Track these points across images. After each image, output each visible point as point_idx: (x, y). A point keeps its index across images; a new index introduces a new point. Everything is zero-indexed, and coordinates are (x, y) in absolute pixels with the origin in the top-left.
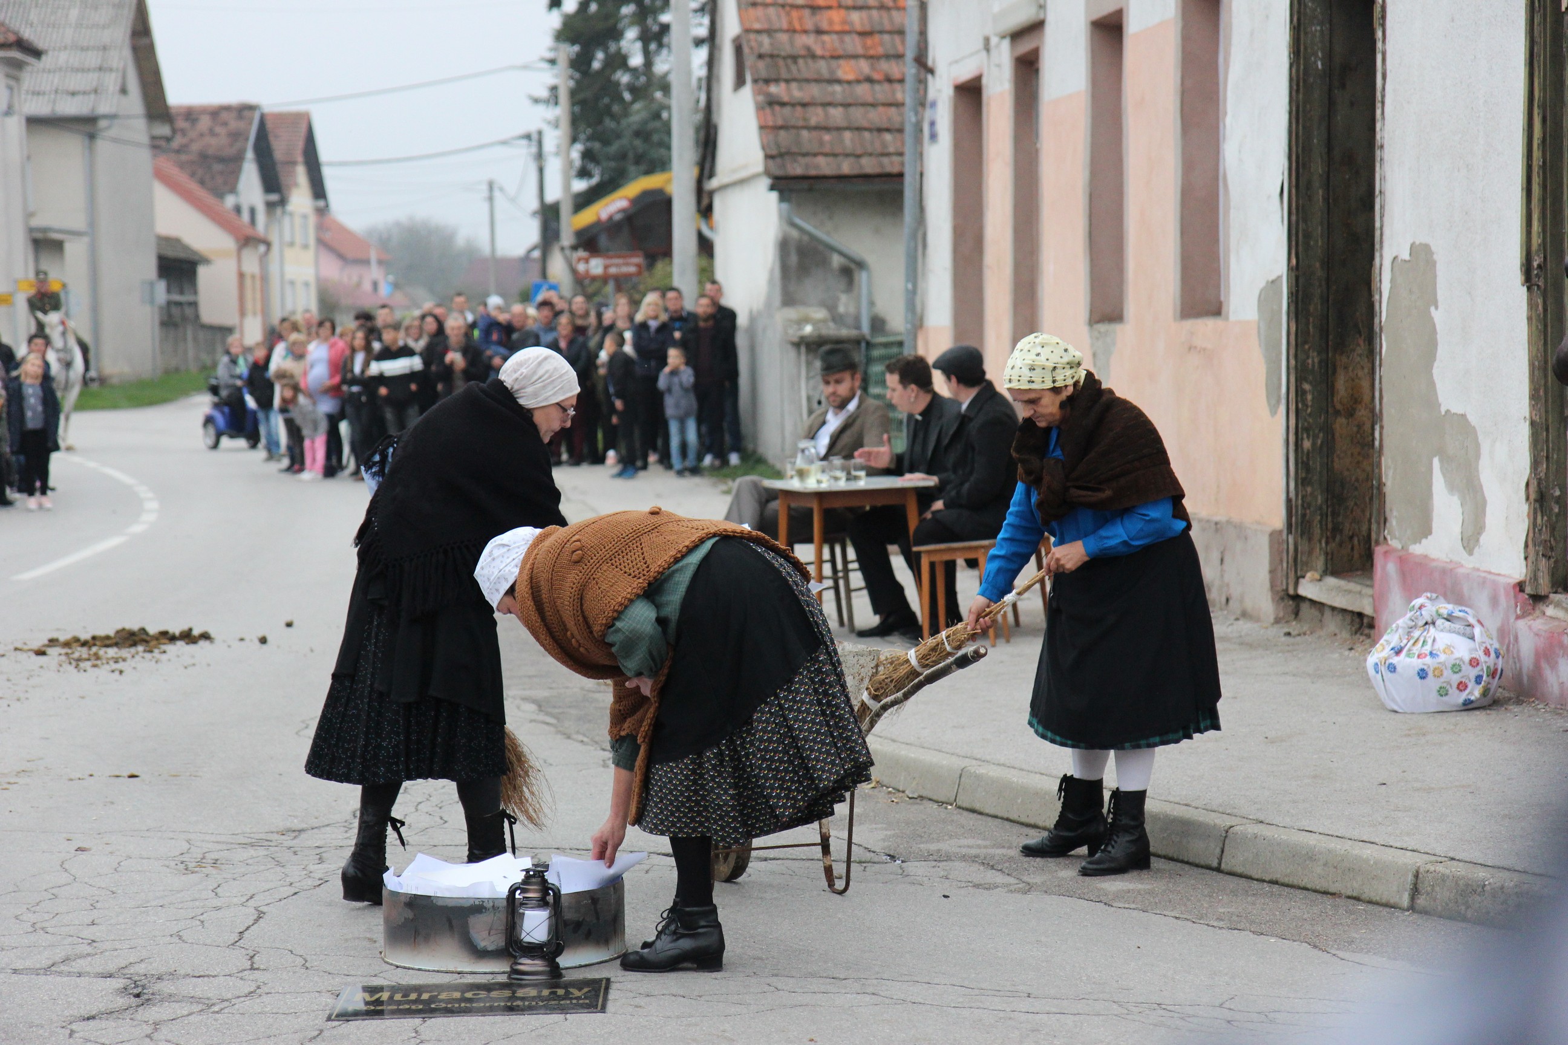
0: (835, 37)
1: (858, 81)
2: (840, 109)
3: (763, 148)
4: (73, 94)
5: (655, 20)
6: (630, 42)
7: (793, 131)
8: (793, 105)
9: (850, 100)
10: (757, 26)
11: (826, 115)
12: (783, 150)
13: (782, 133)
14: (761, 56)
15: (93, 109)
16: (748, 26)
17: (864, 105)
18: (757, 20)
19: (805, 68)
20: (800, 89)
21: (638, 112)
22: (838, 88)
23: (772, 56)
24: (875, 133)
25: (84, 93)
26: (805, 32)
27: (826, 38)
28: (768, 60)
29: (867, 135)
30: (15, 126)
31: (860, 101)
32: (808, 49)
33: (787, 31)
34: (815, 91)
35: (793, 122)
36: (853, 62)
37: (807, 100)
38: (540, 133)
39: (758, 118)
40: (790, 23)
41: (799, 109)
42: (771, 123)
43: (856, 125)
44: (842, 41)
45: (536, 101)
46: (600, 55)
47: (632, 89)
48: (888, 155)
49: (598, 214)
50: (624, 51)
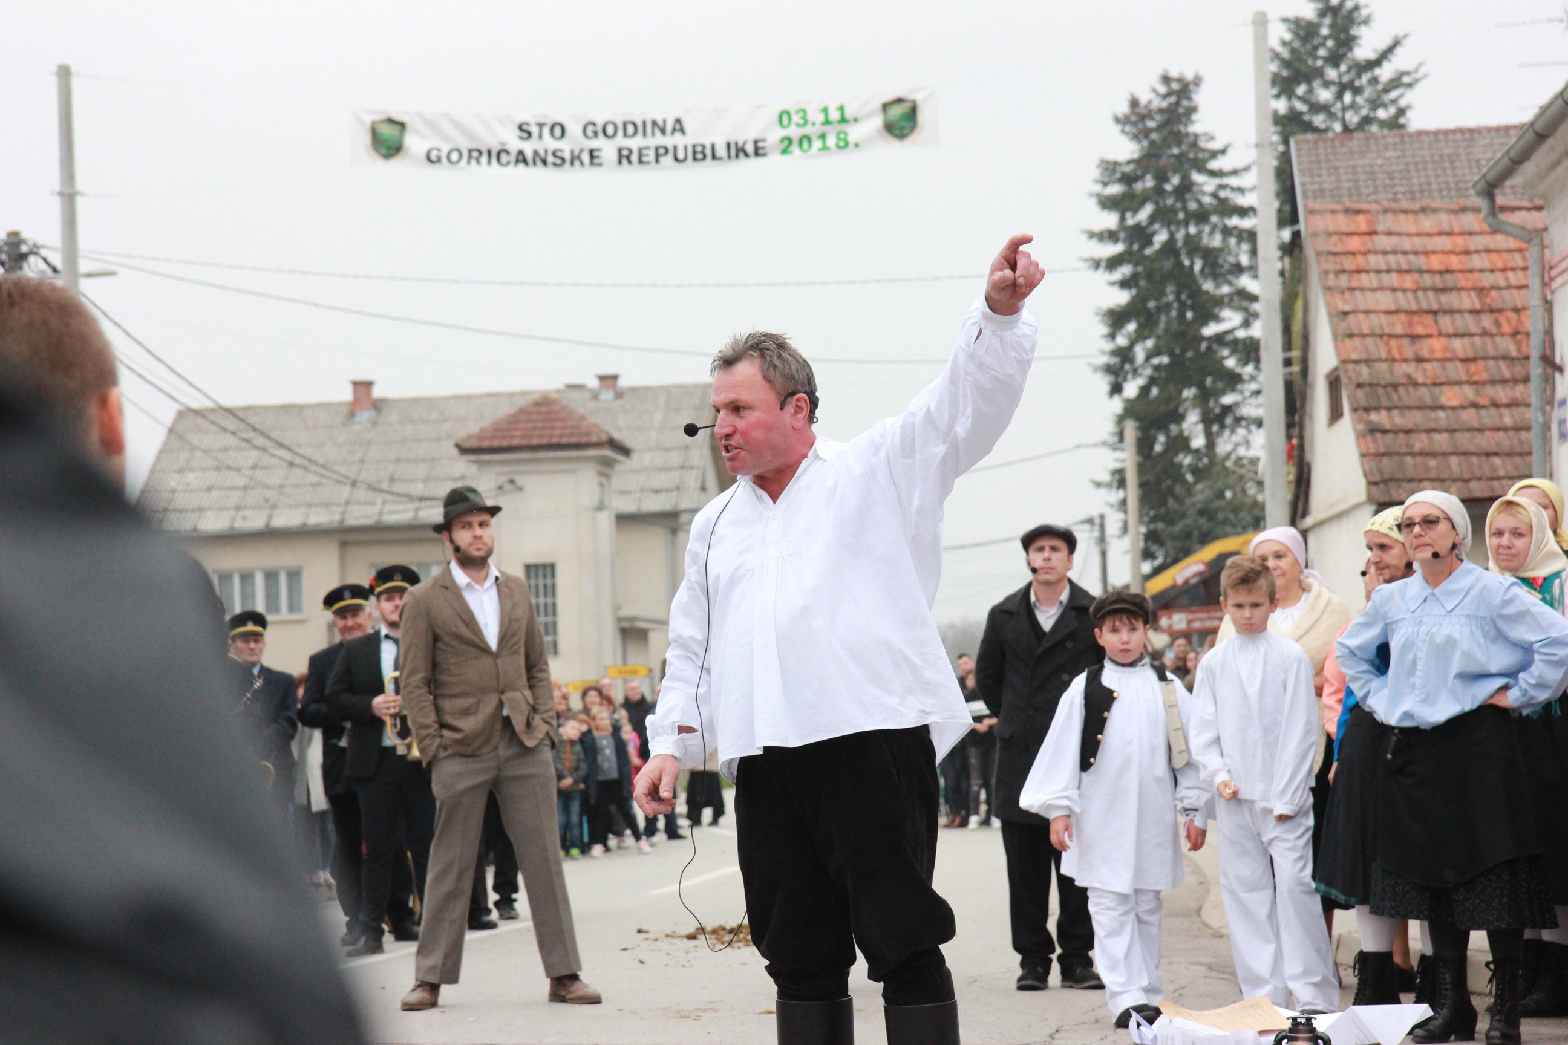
0: (1436, 364)
1: (1463, 407)
2: (1445, 435)
3: (1365, 475)
4: (657, 492)
5: (1217, 401)
6: (1192, 424)
7: (1397, 458)
8: (1396, 432)
9: (1455, 426)
10: (1355, 356)
11: (1431, 440)
12: (1387, 477)
13: (1385, 460)
14: (1359, 385)
15: (676, 506)
16: (1345, 356)
17: (1469, 430)
18: (1355, 350)
19: (1407, 396)
20: (1403, 416)
21: (1202, 491)
22: (1441, 414)
23: (1371, 385)
24: (1483, 458)
25: (668, 490)
26: (1405, 360)
27: (1427, 366)
28: (1367, 389)
29: (1474, 459)
30: (606, 520)
31: (1466, 426)
32: (1409, 377)
33: (1386, 360)
34: (1416, 418)
35: (1396, 449)
36: (1456, 388)
37: (1410, 426)
38: (1102, 517)
39: (1359, 445)
40: (1389, 352)
41: (1401, 436)
42: (1372, 451)
43: (1462, 450)
44: (1444, 368)
45: (1099, 485)
46: (1162, 438)
47: (1195, 470)
48: (1498, 478)
49: (1174, 579)
50: (1186, 434)
